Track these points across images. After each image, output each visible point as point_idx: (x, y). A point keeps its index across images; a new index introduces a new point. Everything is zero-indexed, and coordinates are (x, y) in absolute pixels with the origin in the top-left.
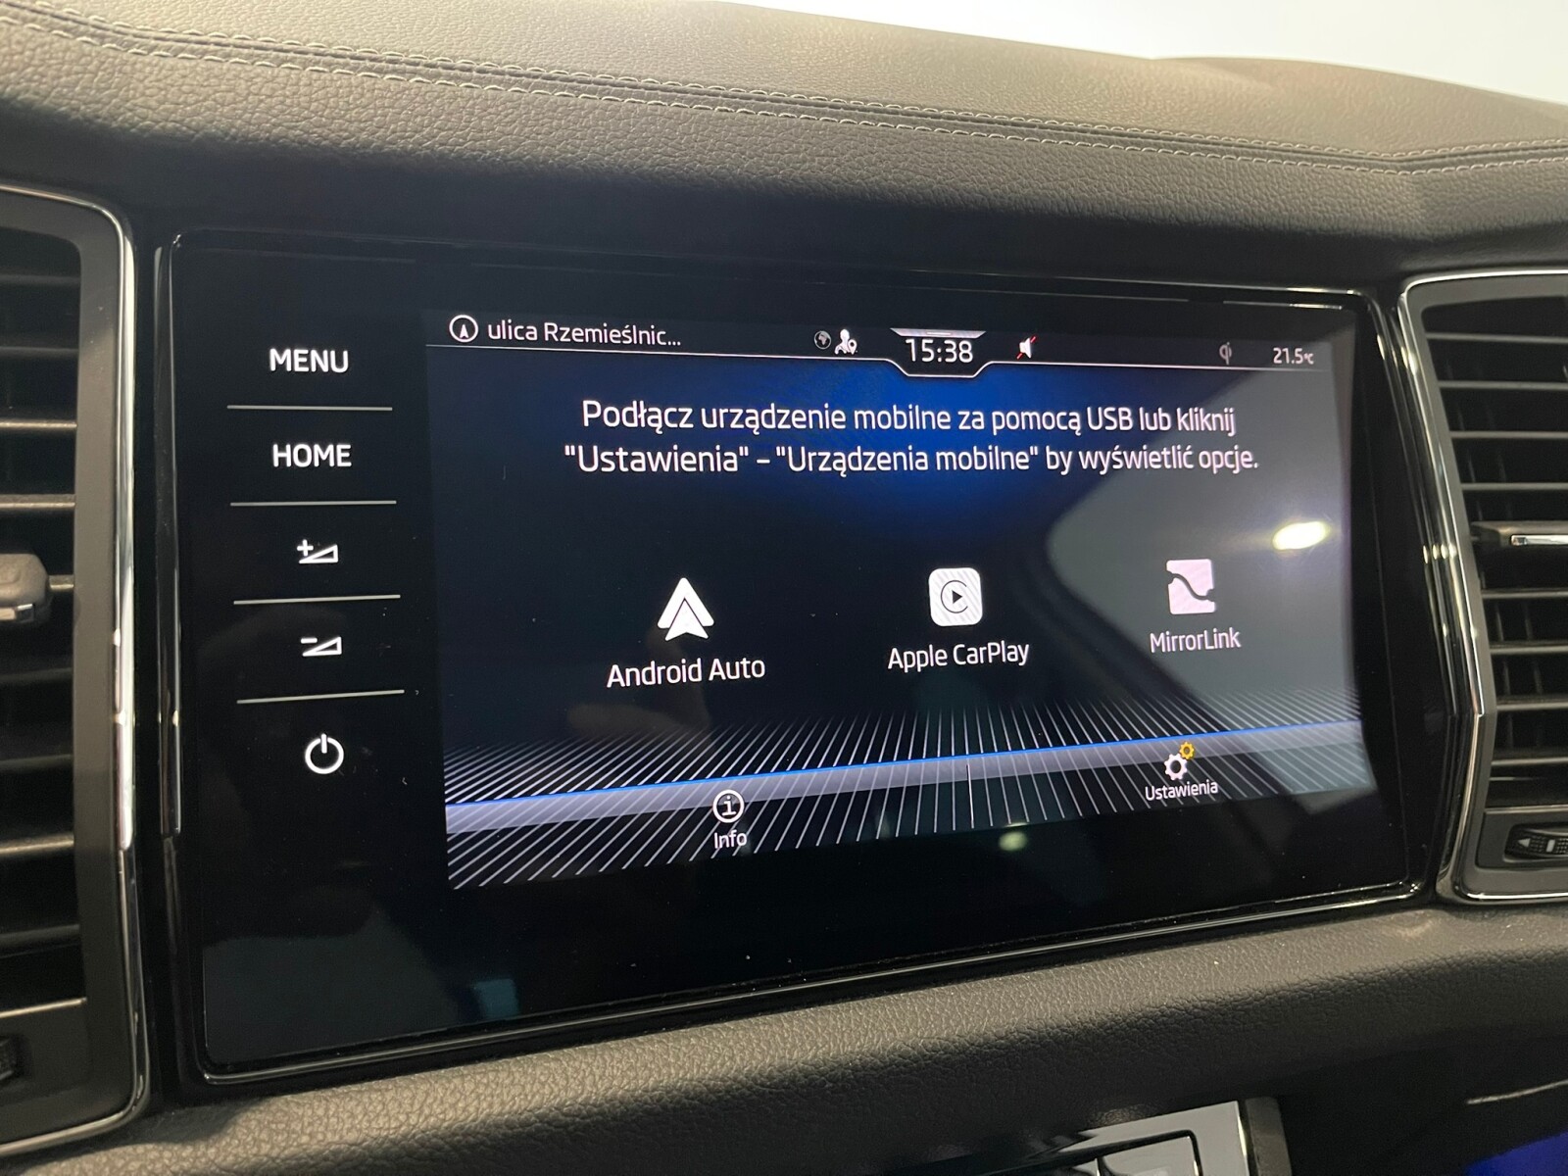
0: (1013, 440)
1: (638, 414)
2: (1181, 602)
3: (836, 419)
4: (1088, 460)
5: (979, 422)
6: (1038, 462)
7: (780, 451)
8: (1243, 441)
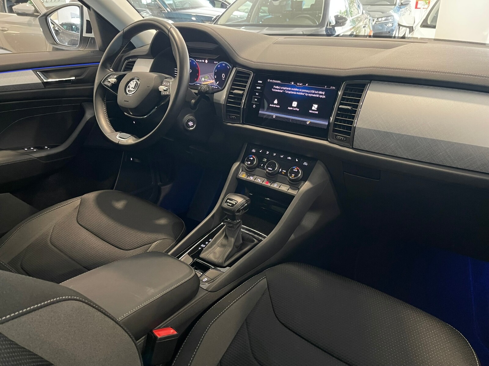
0: (303, 92)
1: (277, 87)
2: (313, 108)
3: (290, 89)
4: (309, 95)
6: (305, 94)
7: (285, 91)
8: (325, 95)
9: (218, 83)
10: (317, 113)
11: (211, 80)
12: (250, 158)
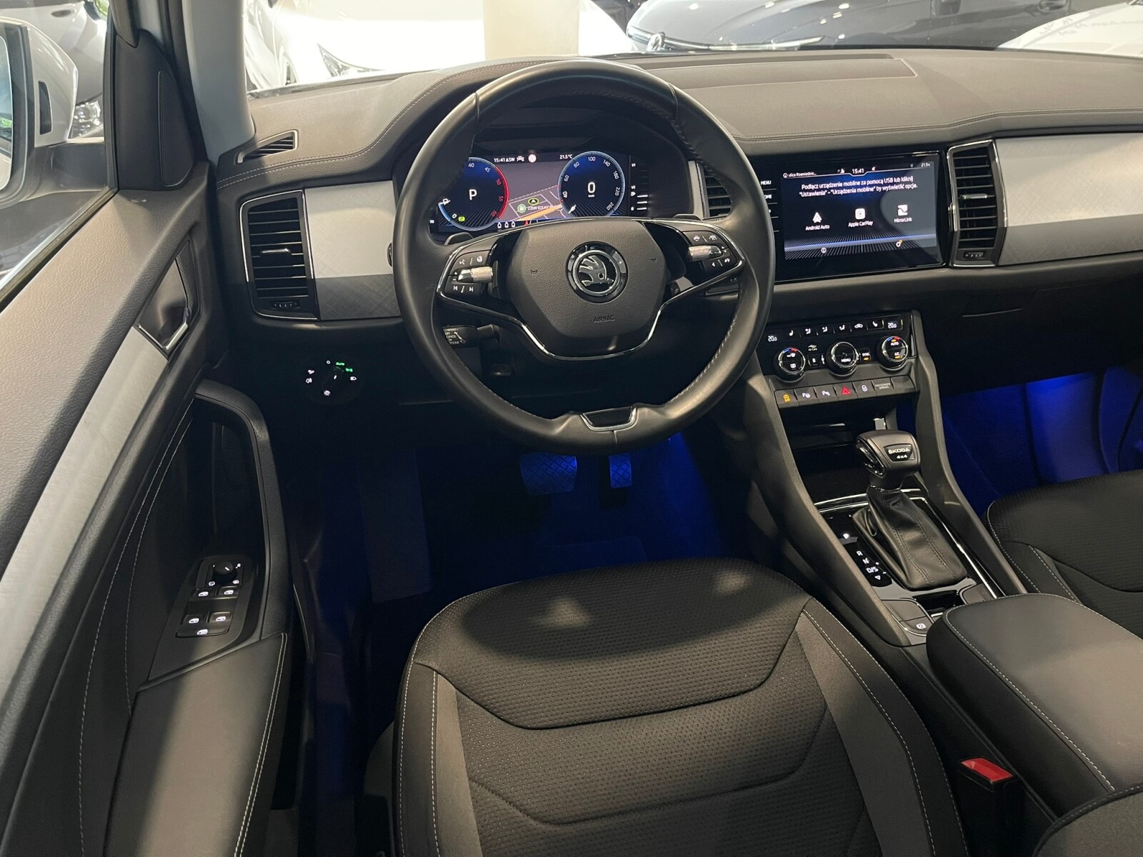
0: (871, 186)
1: (811, 187)
2: (900, 213)
3: (841, 185)
4: (884, 188)
5: (865, 183)
6: (875, 189)
7: (832, 191)
8: (914, 182)
9: (573, 208)
10: (910, 219)
11: (552, 206)
12: (788, 356)
